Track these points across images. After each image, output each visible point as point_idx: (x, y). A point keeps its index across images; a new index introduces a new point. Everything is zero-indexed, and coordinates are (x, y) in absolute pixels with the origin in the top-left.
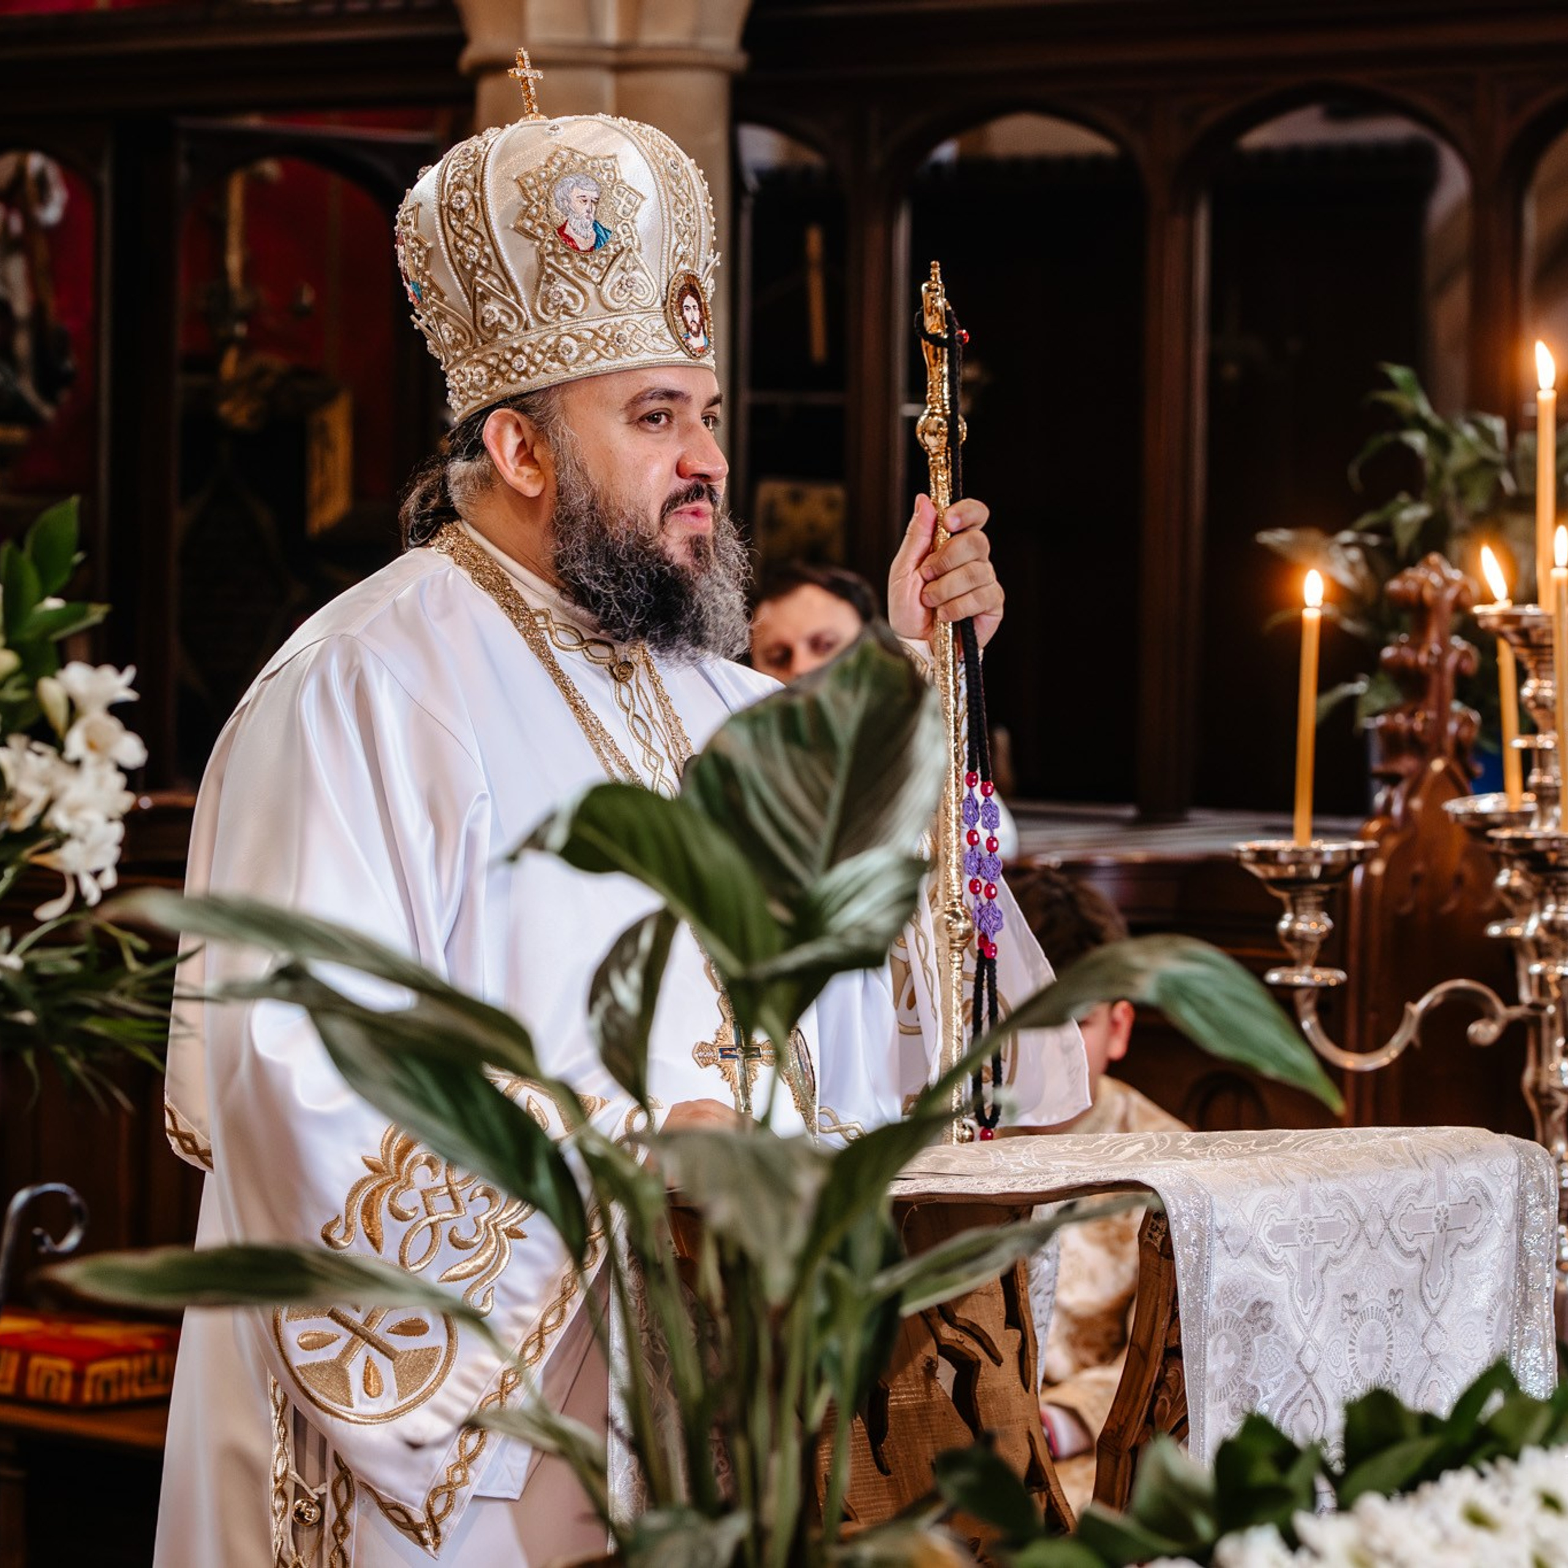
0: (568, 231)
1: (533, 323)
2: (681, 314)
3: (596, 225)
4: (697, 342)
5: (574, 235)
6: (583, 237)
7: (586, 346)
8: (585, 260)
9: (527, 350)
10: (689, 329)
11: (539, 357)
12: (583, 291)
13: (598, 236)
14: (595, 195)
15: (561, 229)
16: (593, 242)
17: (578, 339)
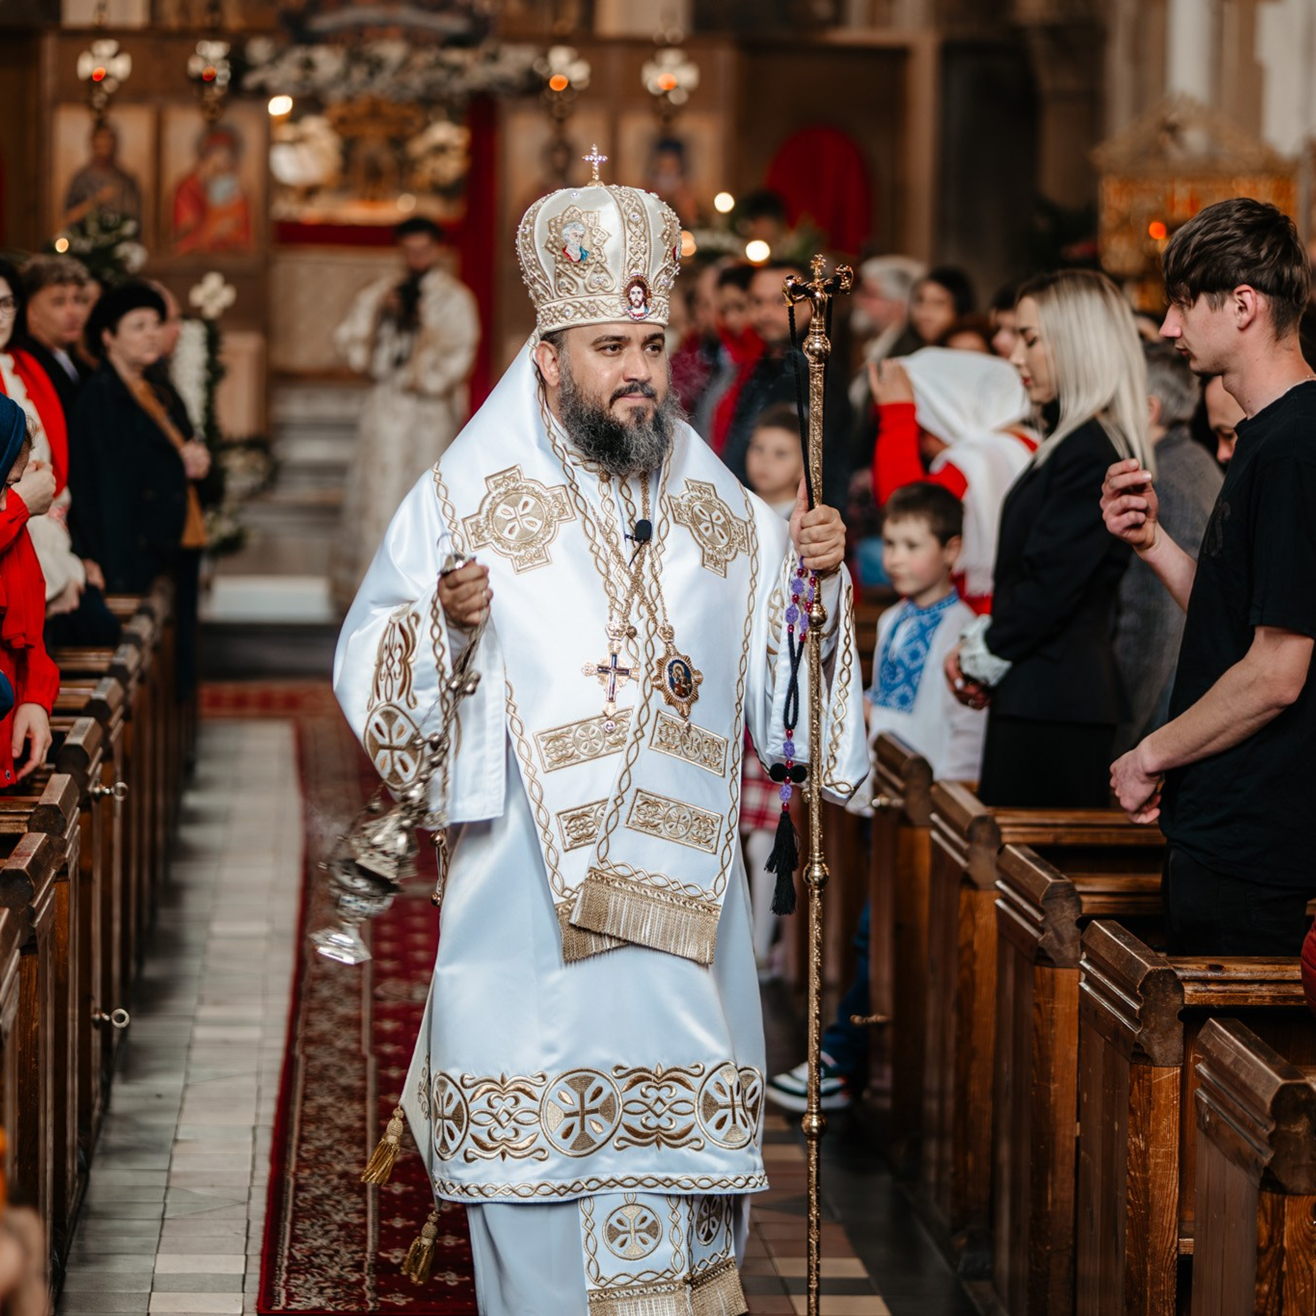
0: (567, 251)
1: (555, 295)
2: (628, 296)
3: (581, 249)
4: (636, 311)
5: (570, 253)
6: (575, 254)
7: (577, 310)
8: (576, 266)
9: (553, 309)
10: (632, 304)
11: (557, 314)
12: (575, 282)
13: (582, 255)
14: (582, 233)
15: (564, 250)
16: (579, 257)
17: (574, 307)
